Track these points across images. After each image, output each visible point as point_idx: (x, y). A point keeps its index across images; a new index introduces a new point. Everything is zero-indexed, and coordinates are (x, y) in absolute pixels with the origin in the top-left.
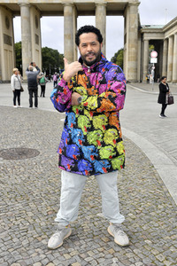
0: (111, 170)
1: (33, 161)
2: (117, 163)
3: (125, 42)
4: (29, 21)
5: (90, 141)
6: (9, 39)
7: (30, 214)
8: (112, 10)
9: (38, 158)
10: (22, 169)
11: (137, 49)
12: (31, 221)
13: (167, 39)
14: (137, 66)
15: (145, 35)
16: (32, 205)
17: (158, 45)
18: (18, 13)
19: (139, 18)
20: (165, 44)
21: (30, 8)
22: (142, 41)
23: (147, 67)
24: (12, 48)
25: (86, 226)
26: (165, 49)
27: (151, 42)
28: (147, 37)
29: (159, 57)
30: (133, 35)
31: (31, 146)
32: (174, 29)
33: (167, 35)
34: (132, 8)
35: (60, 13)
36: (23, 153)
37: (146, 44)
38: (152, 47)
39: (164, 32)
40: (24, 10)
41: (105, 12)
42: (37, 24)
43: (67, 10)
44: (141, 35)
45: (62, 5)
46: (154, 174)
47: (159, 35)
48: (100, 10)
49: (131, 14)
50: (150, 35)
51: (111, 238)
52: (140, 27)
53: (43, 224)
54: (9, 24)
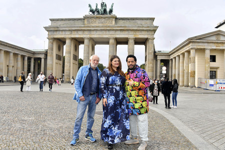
0: (140, 114)
2: (143, 111)
3: (146, 61)
4: (89, 48)
5: (131, 101)
6: (76, 57)
8: (138, 42)
11: (153, 64)
13: (172, 59)
14: (153, 75)
15: (158, 56)
17: (166, 63)
18: (83, 43)
19: (154, 47)
20: (170, 62)
21: (90, 40)
22: (156, 60)
23: (160, 76)
24: (77, 63)
26: (170, 65)
27: (162, 61)
28: (159, 58)
29: (167, 70)
30: (151, 57)
32: (176, 53)
33: (172, 57)
34: (150, 41)
35: (107, 43)
37: (159, 62)
38: (162, 63)
39: (170, 55)
40: (86, 41)
41: (134, 43)
42: (93, 49)
43: (112, 41)
44: (155, 56)
45: (109, 39)
47: (167, 57)
48: (131, 42)
49: (149, 44)
50: (161, 56)
52: (155, 52)
54: (76, 49)
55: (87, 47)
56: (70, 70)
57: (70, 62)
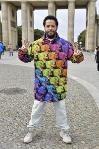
1: (22, 96)
4: (27, 13)
6: (14, 24)
7: (16, 124)
8: (79, 5)
9: (25, 94)
10: (15, 100)
11: (94, 30)
12: (16, 128)
14: (94, 41)
16: (18, 119)
24: (16, 30)
25: (47, 131)
31: (22, 87)
34: (92, 3)
36: (17, 91)
40: (23, 6)
41: (74, 7)
44: (97, 21)
45: (47, 3)
46: (94, 105)
48: (71, 6)
51: (61, 139)
52: (96, 16)
53: (23, 130)
54: (14, 15)
55: (24, 12)
56: (8, 38)
57: (8, 29)
